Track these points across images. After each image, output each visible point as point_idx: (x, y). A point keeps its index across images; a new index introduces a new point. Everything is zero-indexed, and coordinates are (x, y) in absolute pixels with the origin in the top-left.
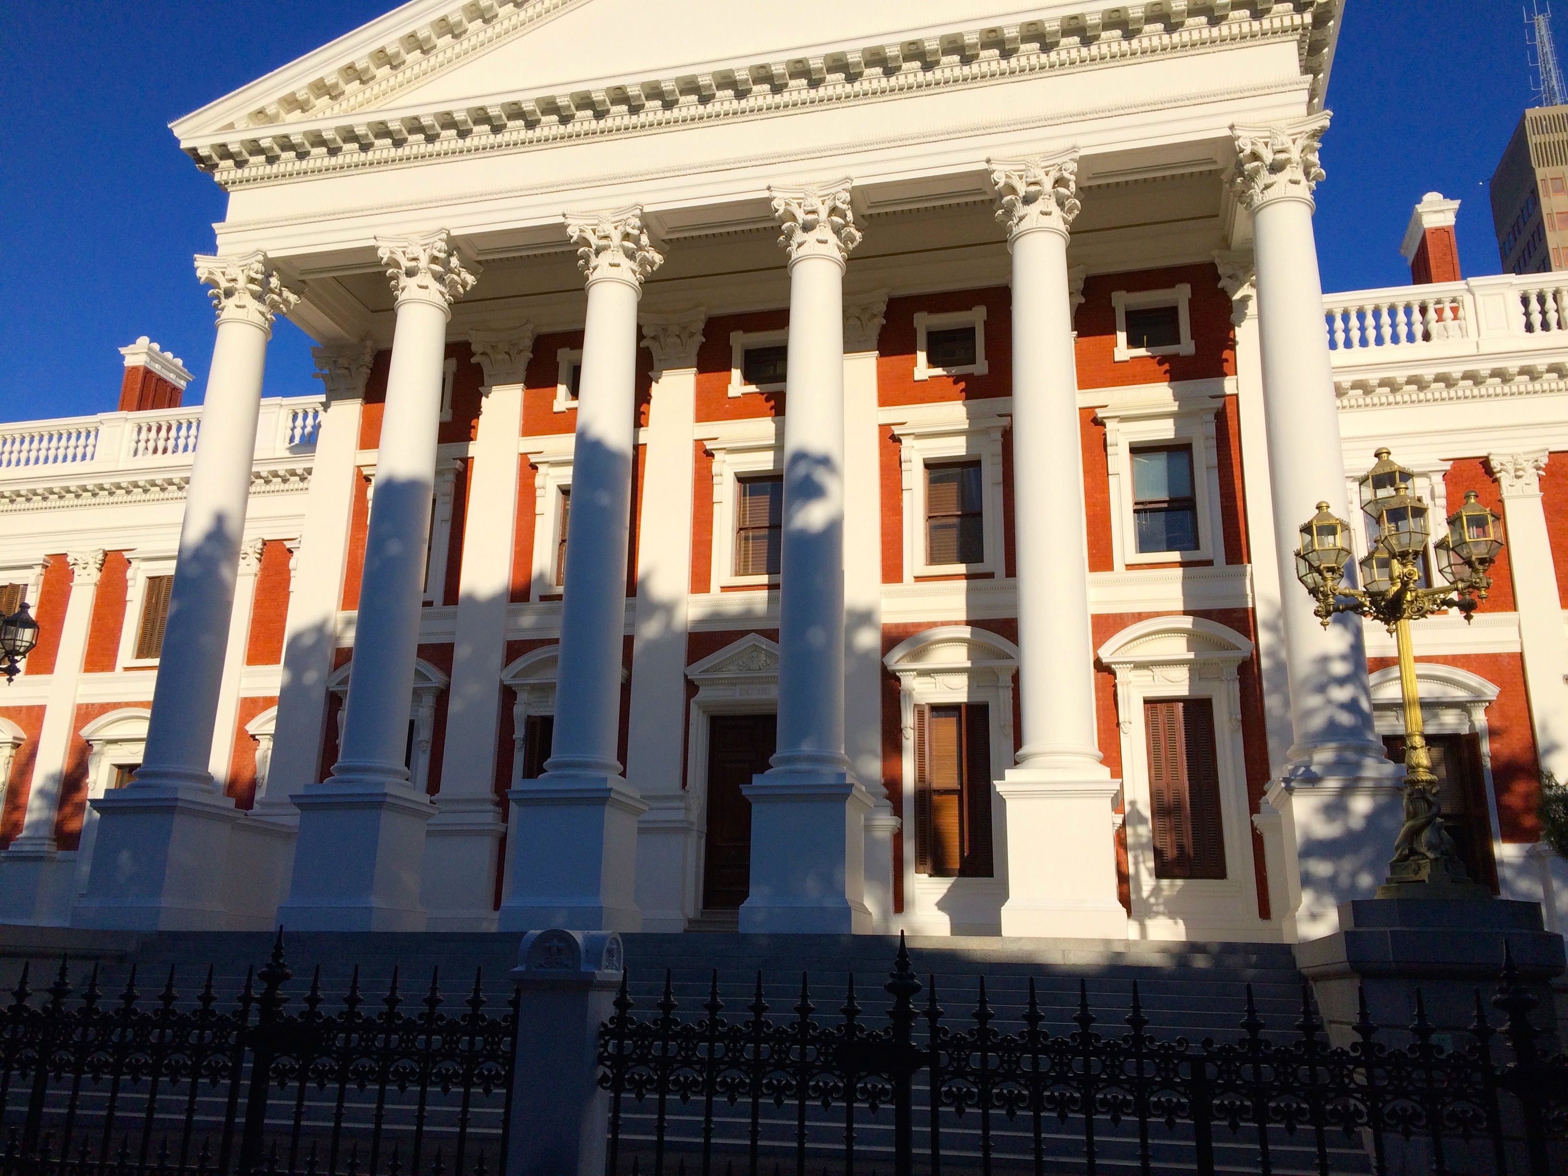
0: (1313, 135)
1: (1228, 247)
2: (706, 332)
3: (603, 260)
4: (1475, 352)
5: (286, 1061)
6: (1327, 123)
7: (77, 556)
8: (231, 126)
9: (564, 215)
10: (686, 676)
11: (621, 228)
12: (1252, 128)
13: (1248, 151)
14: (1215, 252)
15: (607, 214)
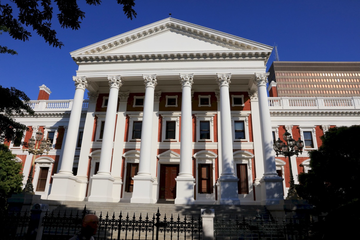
0: (267, 76)
1: (250, 90)
2: (161, 95)
3: (149, 84)
4: (282, 109)
5: (162, 228)
6: (269, 74)
7: (34, 127)
8: (81, 54)
9: (142, 75)
10: (157, 157)
11: (153, 78)
12: (258, 74)
13: (257, 77)
14: (248, 90)
15: (150, 75)
